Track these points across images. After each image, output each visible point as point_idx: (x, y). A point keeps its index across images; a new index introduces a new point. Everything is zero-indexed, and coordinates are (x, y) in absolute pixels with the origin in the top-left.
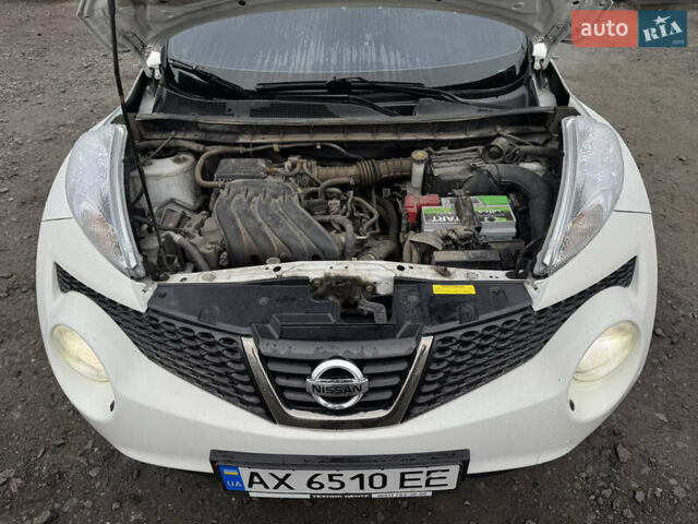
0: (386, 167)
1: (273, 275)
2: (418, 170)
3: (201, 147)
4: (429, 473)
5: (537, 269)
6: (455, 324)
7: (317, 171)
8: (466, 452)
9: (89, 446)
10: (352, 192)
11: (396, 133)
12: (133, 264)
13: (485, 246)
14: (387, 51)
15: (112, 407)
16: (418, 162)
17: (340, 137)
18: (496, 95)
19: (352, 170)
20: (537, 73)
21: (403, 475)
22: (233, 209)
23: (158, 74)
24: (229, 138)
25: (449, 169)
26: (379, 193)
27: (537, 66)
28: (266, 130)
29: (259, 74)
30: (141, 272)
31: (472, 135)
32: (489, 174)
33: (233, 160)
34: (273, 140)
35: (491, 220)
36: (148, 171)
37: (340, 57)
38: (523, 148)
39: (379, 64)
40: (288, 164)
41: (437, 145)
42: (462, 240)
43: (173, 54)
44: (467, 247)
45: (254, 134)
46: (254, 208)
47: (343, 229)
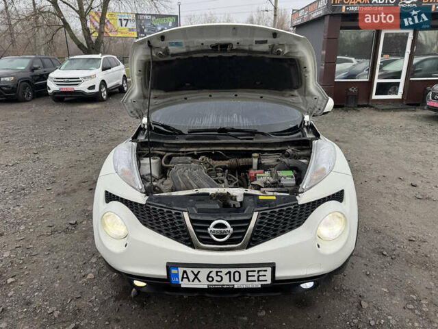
0: (242, 161)
1: (195, 192)
2: (255, 161)
3: (164, 153)
4: (259, 271)
5: (300, 191)
6: (268, 208)
7: (212, 162)
8: (274, 264)
9: (94, 298)
10: (227, 171)
11: (246, 147)
12: (140, 188)
13: (282, 186)
14: (242, 118)
15: (126, 245)
16: (255, 157)
17: (222, 149)
18: (289, 135)
19: (228, 162)
20: (307, 127)
21: (247, 272)
22: (177, 174)
23: (146, 127)
24: (176, 150)
25: (267, 161)
26: (239, 174)
27: (306, 124)
28: (192, 145)
29: (189, 127)
30: (144, 191)
31: (278, 149)
32: (285, 163)
33: (178, 158)
34: (195, 150)
35: (285, 178)
36: (142, 162)
37: (223, 121)
38: (299, 153)
39: (238, 123)
40: (200, 159)
41: (263, 152)
42: (272, 184)
43: (152, 119)
44: (275, 187)
45: (187, 148)
46: (186, 174)
47: (223, 182)
